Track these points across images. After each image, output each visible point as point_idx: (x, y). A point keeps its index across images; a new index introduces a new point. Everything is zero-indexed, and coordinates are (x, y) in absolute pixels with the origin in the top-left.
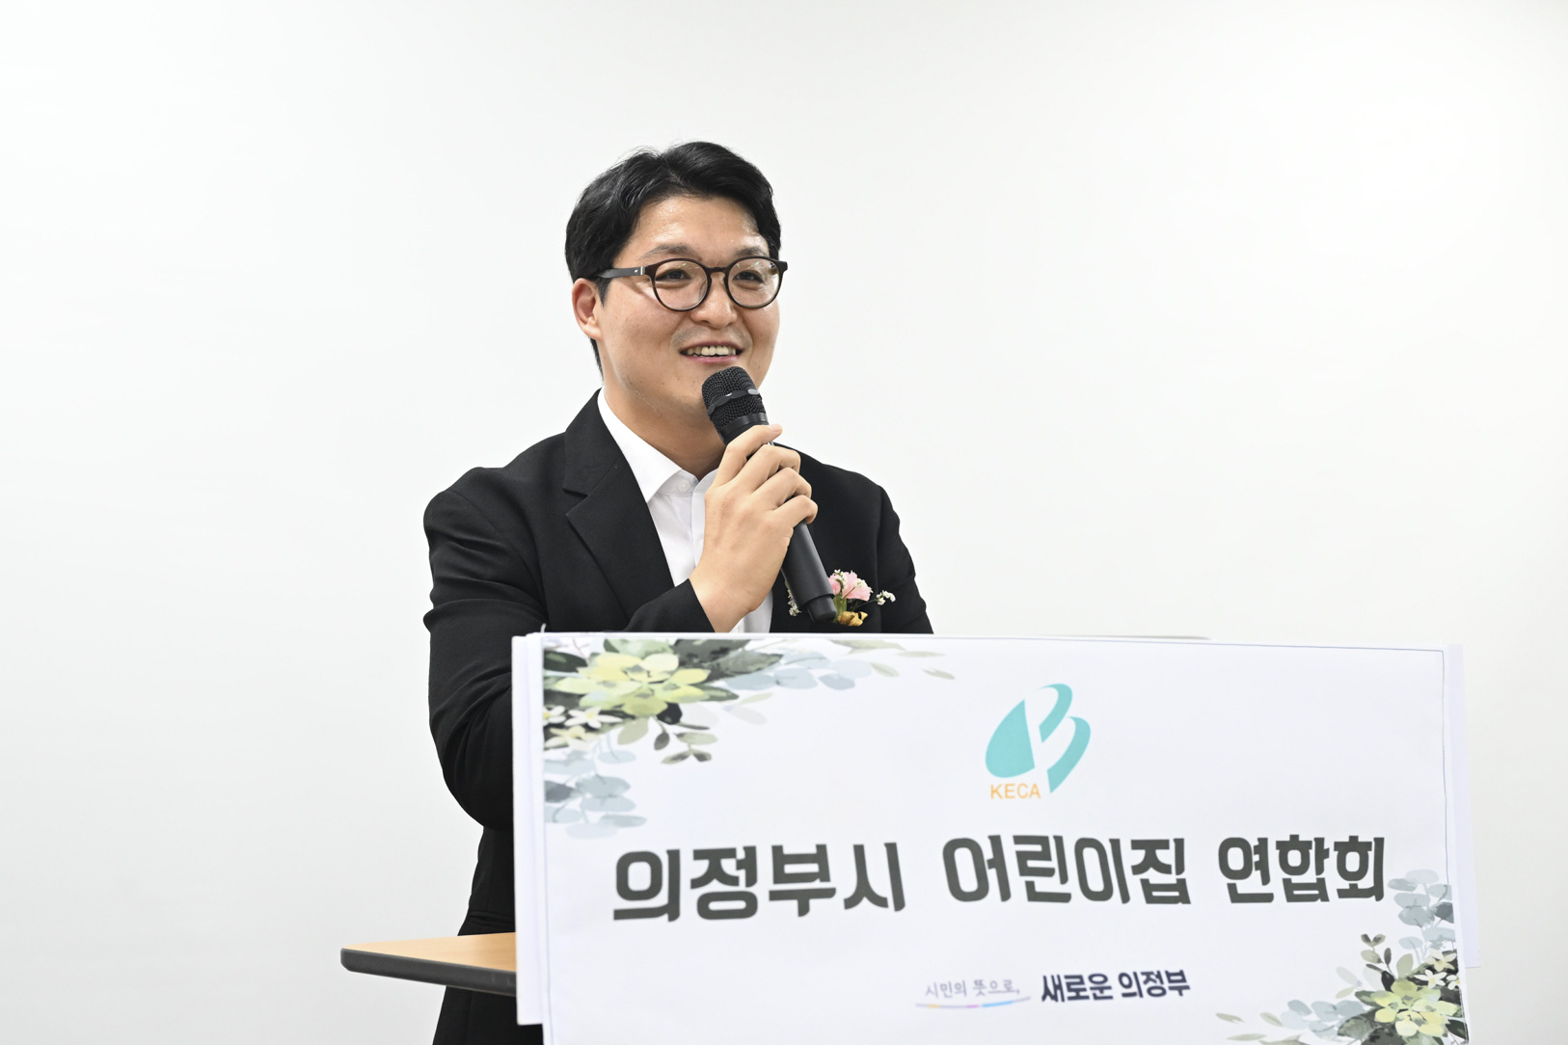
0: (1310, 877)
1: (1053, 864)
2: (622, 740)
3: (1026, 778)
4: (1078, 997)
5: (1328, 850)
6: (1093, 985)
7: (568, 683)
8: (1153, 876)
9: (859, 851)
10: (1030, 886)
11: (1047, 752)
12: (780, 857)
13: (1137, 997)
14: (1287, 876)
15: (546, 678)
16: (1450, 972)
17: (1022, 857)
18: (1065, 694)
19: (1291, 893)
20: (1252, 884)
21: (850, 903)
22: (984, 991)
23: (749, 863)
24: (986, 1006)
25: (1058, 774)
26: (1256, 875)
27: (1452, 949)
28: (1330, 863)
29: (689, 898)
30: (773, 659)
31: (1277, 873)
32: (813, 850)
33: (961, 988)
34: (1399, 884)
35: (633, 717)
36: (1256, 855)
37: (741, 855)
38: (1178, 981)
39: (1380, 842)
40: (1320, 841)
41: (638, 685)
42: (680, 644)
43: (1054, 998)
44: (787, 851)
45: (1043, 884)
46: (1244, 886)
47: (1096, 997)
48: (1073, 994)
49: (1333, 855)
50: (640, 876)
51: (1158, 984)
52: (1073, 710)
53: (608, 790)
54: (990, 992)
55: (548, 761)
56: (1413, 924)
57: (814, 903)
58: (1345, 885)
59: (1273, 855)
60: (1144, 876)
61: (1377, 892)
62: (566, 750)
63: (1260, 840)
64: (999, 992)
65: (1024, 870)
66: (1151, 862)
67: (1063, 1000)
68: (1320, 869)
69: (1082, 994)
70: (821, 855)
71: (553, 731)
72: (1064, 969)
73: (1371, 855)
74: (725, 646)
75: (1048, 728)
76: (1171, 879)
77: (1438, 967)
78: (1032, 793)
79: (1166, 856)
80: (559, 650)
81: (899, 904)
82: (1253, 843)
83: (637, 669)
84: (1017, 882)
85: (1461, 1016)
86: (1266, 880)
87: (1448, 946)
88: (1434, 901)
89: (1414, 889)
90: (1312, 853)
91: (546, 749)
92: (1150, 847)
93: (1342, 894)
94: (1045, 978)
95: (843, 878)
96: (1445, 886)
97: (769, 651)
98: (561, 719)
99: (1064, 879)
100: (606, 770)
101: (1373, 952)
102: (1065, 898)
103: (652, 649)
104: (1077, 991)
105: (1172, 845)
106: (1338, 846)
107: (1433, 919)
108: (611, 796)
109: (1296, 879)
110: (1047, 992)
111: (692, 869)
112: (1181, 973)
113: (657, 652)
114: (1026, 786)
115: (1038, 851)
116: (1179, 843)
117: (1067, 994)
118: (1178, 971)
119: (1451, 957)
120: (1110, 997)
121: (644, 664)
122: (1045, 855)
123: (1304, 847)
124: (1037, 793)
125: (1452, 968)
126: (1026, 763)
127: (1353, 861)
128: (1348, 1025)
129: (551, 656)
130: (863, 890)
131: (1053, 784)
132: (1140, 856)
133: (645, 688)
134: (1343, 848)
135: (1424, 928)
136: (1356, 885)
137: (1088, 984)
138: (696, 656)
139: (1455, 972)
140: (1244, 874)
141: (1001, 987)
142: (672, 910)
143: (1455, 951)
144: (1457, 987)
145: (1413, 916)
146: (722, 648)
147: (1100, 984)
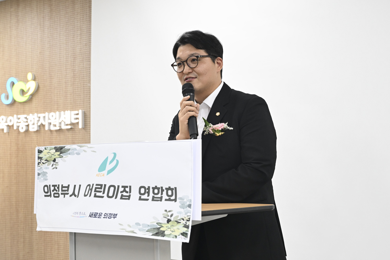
0: (159, 196)
1: (102, 190)
2: (48, 165)
3: (103, 172)
4: (95, 217)
5: (164, 190)
6: (99, 215)
8: (124, 194)
9: (75, 186)
10: (95, 194)
11: (109, 167)
13: (106, 218)
14: (154, 195)
15: (38, 154)
16: (187, 221)
17: (96, 188)
18: (115, 154)
19: (153, 199)
20: (145, 196)
21: (71, 196)
22: (81, 214)
23: (58, 188)
24: (80, 217)
25: (109, 172)
26: (147, 194)
27: (189, 215)
28: (165, 192)
29: (52, 193)
30: (69, 150)
31: (151, 194)
32: (67, 186)
33: (77, 213)
34: (180, 198)
35: (49, 161)
36: (147, 190)
37: (58, 186)
38: (115, 216)
39: (176, 188)
40: (162, 188)
41: (49, 155)
42: (55, 148)
43: (91, 217)
44: (63, 186)
45: (98, 194)
46: (143, 197)
47: (98, 217)
48: (94, 216)
49: (165, 191)
51: (111, 216)
52: (116, 158)
53: (45, 174)
54: (82, 215)
55: (38, 169)
56: (182, 208)
57: (66, 195)
58: (168, 198)
59: (151, 190)
60: (122, 193)
61: (175, 200)
62: (40, 167)
63: (148, 187)
64: (83, 215)
65: (95, 191)
66: (125, 191)
67: (92, 217)
68: (162, 194)
69: (96, 216)
71: (39, 164)
72: (94, 211)
73: (174, 191)
74: (62, 148)
75: (111, 162)
76: (128, 194)
77: (185, 219)
78: (103, 175)
79: (127, 189)
80: (40, 150)
81: (78, 197)
82: (147, 187)
83: (49, 152)
84: (93, 193)
85: (188, 232)
86: (148, 196)
87: (189, 214)
88: (188, 203)
89: (183, 200)
90: (160, 190)
91: (38, 167)
92: (124, 187)
93: (166, 200)
94: (91, 213)
95: (71, 191)
96: (190, 200)
97: (68, 148)
98: (40, 162)
99: (104, 193)
100: (45, 170)
101: (167, 214)
102: (102, 197)
103: (51, 149)
104: (95, 216)
105: (129, 187)
106: (166, 189)
107: (187, 207)
108: (45, 175)
109: (156, 196)
110: (90, 215)
111: (52, 188)
112: (117, 214)
113: (52, 149)
114: (102, 174)
116: (130, 187)
117: (93, 216)
118: (116, 214)
119: (189, 217)
120: (101, 218)
121: (50, 152)
122: (101, 188)
123: (158, 189)
124: (104, 176)
125: (188, 220)
126: (104, 169)
127: (170, 192)
128: (151, 230)
129: (39, 151)
130: (74, 194)
131: (108, 174)
132: (123, 189)
133: (50, 156)
134: (168, 189)
135: (184, 210)
136: (170, 198)
137: (98, 215)
138: (58, 150)
139: (189, 221)
140: (144, 194)
141: (83, 214)
142: (51, 196)
143: (190, 216)
144: (189, 225)
145: (182, 206)
146: (61, 148)
147: (100, 215)
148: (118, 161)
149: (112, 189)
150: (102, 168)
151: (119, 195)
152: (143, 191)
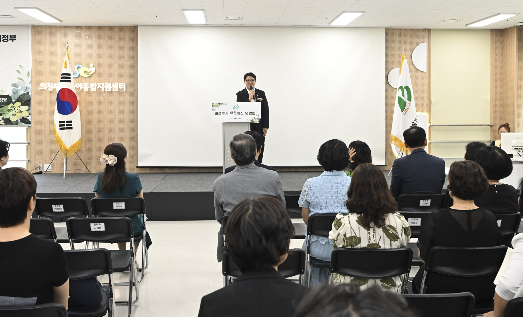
7: (213, 105)
11: (236, 108)
12: (222, 112)
18: (238, 105)
19: (249, 114)
20: (247, 114)
22: (231, 118)
23: (221, 112)
25: (237, 109)
29: (218, 114)
36: (248, 113)
38: (241, 118)
50: (216, 113)
53: (215, 109)
61: (255, 115)
66: (241, 113)
68: (251, 113)
70: (224, 112)
72: (235, 117)
81: (228, 114)
84: (233, 113)
95: (225, 113)
102: (236, 114)
111: (218, 113)
115: (235, 112)
116: (243, 112)
127: (253, 113)
130: (226, 114)
142: (217, 114)
145: (257, 116)
146: (220, 103)
147: (237, 118)
148: (238, 107)
149: (238, 113)
150: (234, 108)
151: (240, 114)
152: (246, 113)
